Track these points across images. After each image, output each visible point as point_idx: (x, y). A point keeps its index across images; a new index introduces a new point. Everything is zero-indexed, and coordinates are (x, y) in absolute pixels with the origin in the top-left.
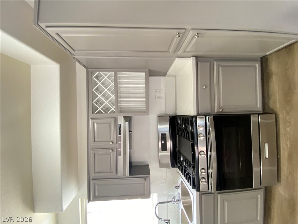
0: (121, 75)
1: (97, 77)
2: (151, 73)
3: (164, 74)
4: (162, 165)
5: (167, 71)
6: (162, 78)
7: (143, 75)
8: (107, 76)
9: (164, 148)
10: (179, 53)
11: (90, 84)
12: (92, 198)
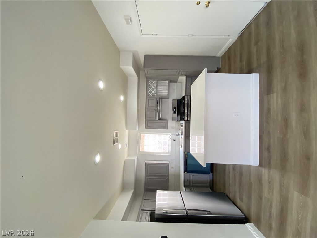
0: (158, 82)
1: (150, 82)
2: (171, 81)
3: (176, 82)
4: (173, 119)
5: (178, 80)
6: (176, 83)
7: (167, 82)
8: (154, 82)
9: (175, 113)
10: (180, 75)
11: (147, 85)
12: (146, 127)
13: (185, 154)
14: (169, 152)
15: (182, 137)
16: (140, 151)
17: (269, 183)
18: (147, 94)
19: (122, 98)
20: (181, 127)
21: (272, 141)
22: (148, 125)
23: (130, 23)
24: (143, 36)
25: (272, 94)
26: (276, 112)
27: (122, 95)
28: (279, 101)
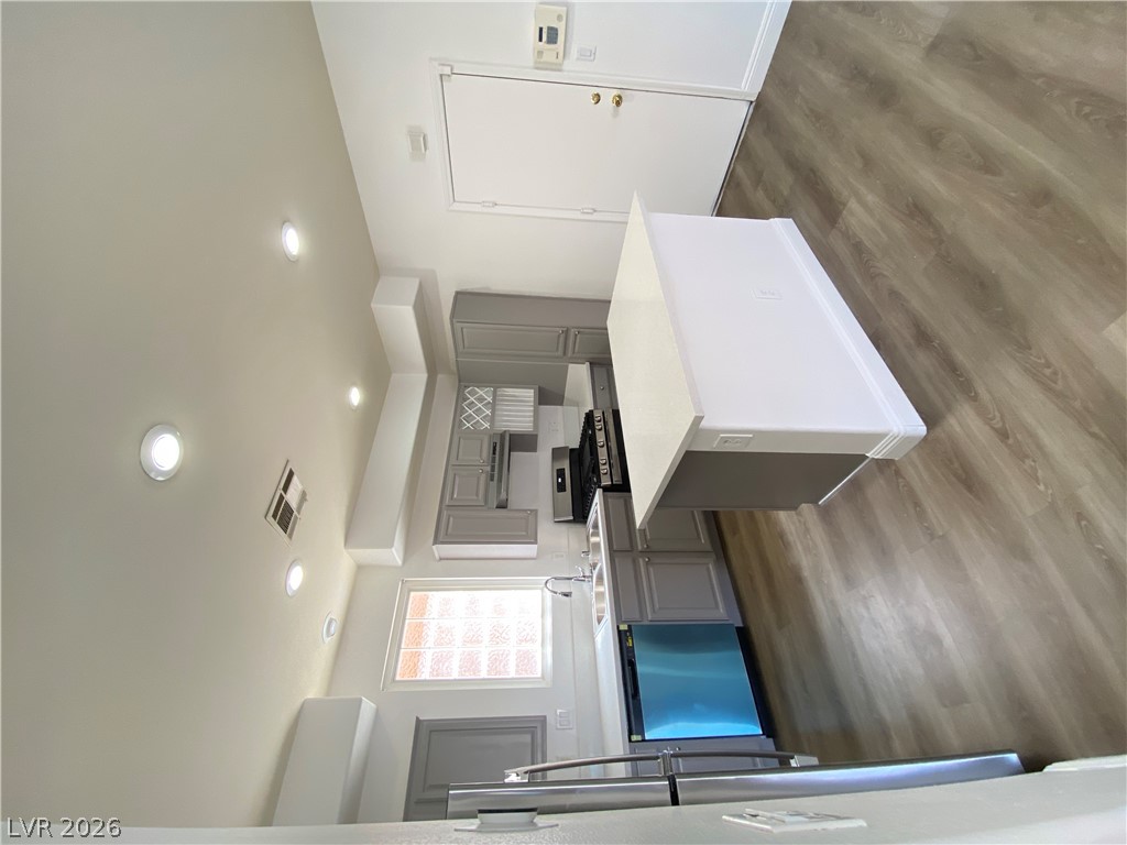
0: (501, 391)
1: (469, 393)
6: (560, 408)
7: (532, 393)
8: (485, 393)
9: (562, 490)
10: (570, 355)
11: (461, 398)
12: (441, 539)
13: (619, 632)
14: (543, 677)
15: (600, 596)
16: (398, 678)
17: (1003, 435)
18: (457, 424)
19: (356, 396)
20: (593, 539)
21: (916, 303)
22: (450, 530)
23: (421, 149)
24: (456, 206)
25: (844, 212)
26: (878, 229)
27: (354, 384)
28: (870, 198)
